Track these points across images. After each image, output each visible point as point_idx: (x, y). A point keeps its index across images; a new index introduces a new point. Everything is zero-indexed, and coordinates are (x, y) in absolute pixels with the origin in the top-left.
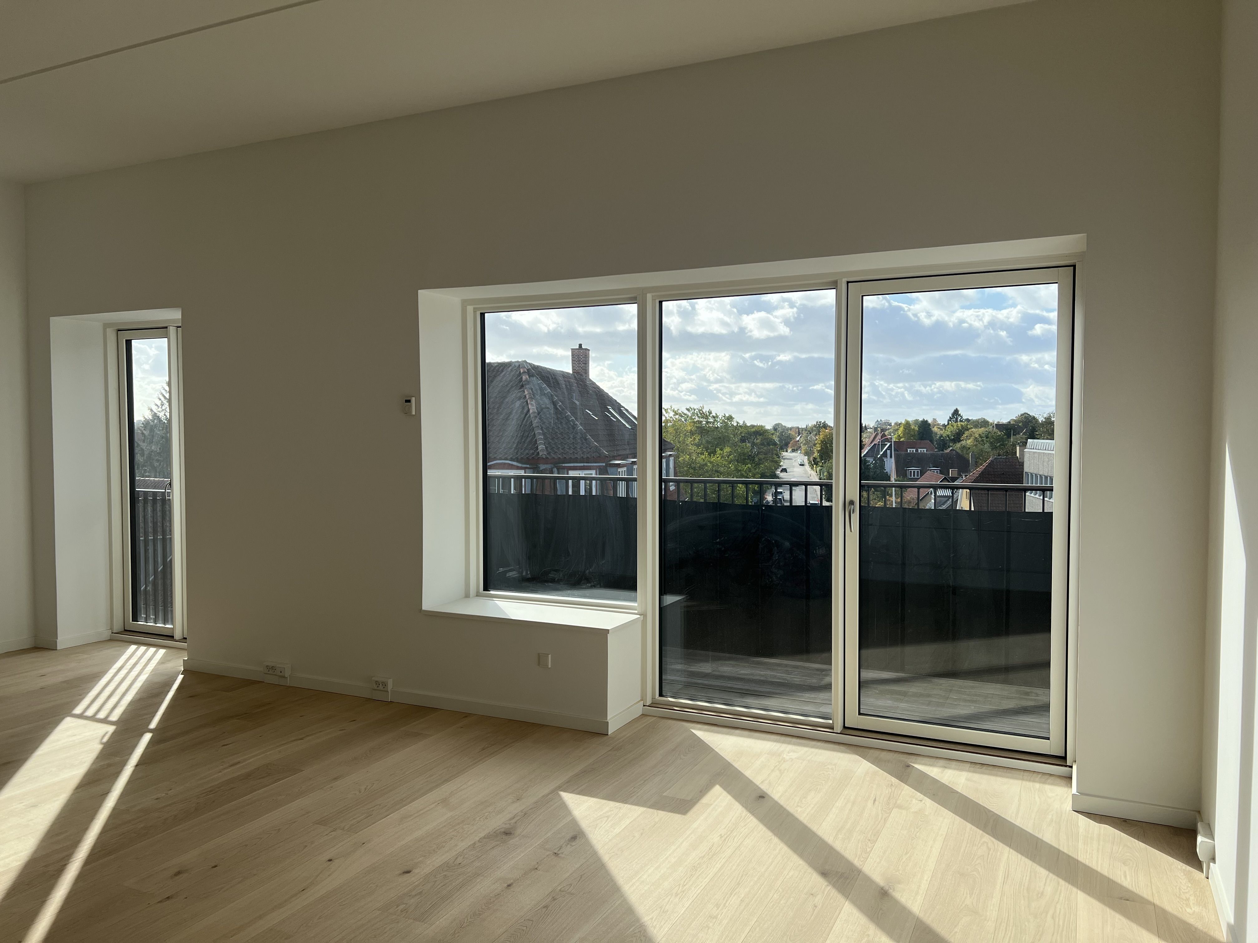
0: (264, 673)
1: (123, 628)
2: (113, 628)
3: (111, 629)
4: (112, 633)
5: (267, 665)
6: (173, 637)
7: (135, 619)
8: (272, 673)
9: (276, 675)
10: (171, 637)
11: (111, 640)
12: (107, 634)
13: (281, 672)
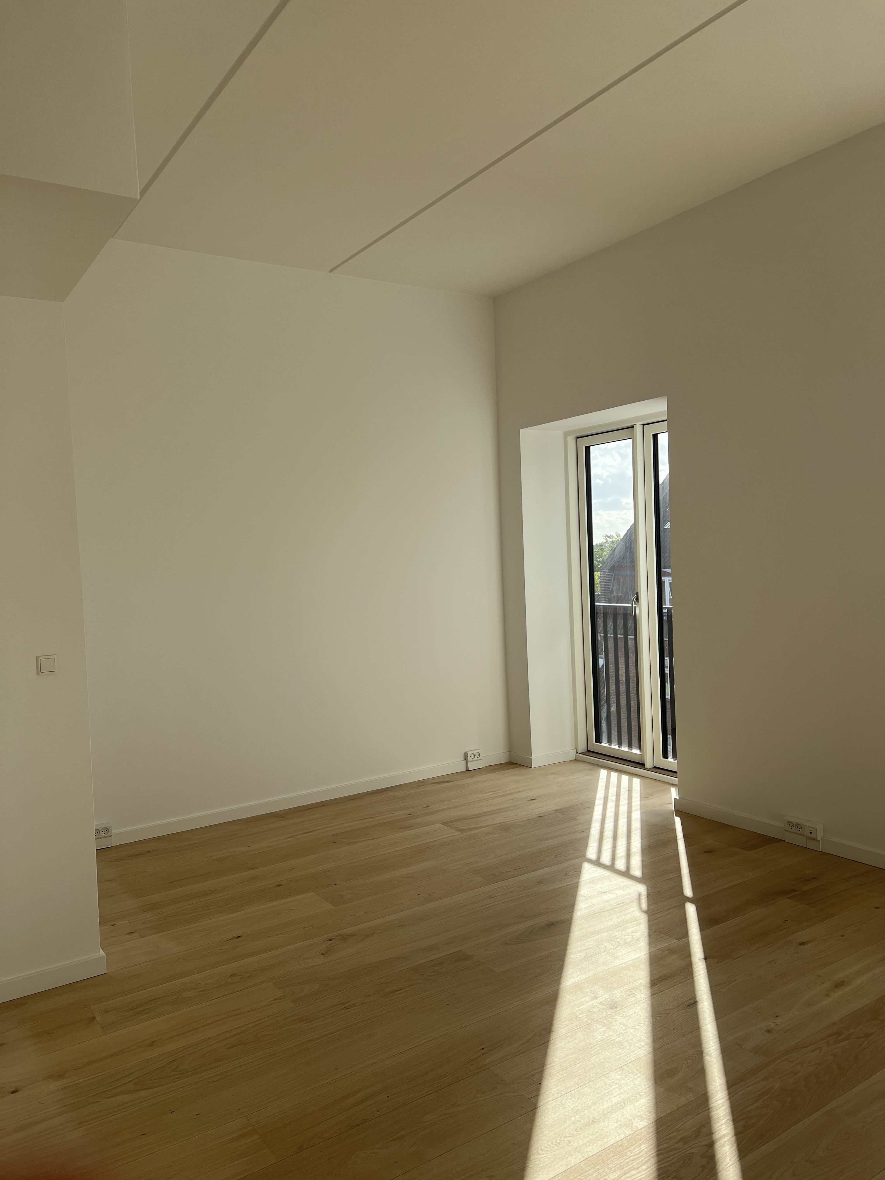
0: (785, 830)
1: (586, 748)
2: (578, 748)
3: (576, 748)
4: (577, 753)
5: (791, 821)
6: (643, 765)
7: (598, 740)
8: (797, 832)
9: (803, 835)
10: (641, 765)
11: (576, 760)
12: (572, 755)
13: (811, 833)
